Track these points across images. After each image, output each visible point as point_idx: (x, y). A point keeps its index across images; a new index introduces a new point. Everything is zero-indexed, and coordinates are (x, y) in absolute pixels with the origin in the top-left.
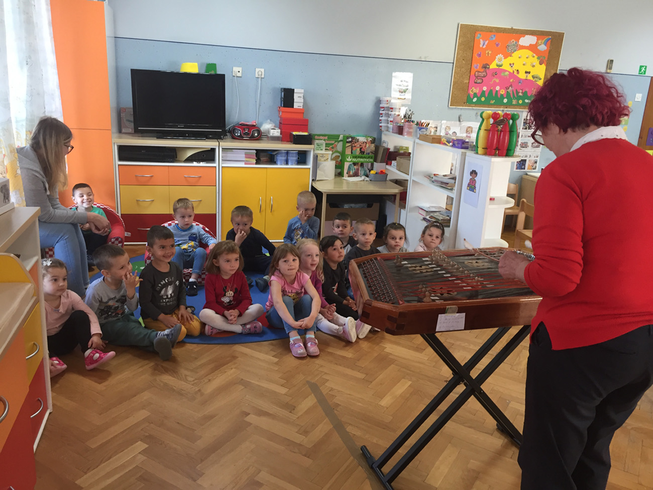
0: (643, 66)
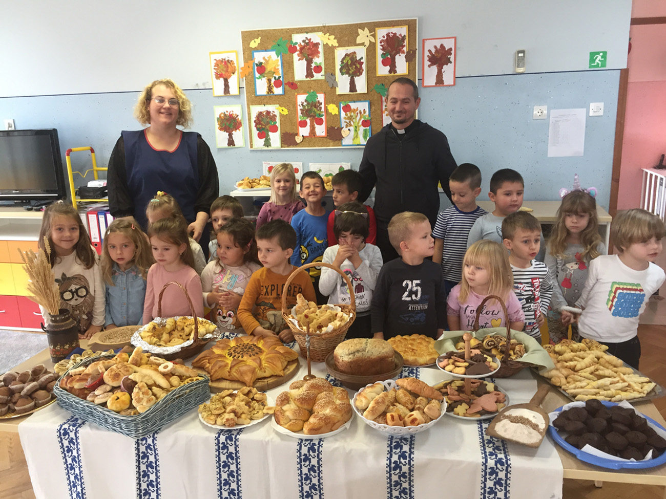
0: (598, 53)
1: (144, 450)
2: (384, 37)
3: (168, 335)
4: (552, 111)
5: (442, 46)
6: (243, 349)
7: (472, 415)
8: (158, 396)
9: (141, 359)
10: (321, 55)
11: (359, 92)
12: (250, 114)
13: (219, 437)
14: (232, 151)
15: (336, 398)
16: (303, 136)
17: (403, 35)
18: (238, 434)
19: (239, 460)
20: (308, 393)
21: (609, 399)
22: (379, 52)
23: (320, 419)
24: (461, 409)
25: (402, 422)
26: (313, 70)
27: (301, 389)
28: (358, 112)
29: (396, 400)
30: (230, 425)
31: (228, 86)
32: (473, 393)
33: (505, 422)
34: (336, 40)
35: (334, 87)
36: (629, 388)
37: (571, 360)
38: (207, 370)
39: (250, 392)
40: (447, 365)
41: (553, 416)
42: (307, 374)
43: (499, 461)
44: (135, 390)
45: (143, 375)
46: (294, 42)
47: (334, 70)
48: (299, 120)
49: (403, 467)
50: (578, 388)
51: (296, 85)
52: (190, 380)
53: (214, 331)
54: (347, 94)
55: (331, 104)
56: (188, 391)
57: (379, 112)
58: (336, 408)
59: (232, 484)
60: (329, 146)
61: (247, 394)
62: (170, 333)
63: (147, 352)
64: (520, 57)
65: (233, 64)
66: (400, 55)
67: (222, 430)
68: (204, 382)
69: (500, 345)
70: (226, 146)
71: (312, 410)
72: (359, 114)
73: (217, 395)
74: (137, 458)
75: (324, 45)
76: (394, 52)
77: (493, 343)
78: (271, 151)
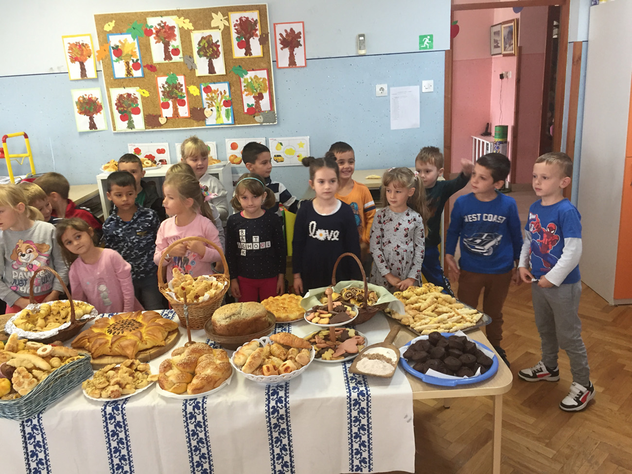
0: (426, 36)
1: (30, 431)
2: (237, 21)
3: (43, 320)
4: (392, 89)
5: (291, 30)
6: (123, 325)
7: (337, 358)
8: (39, 378)
9: (17, 345)
10: (178, 38)
11: (218, 73)
12: (110, 97)
13: (105, 408)
14: (94, 135)
15: (216, 358)
16: (166, 117)
17: (255, 20)
18: (124, 403)
19: (127, 428)
20: (189, 357)
21: (448, 331)
22: (234, 35)
23: (203, 378)
24: (327, 354)
25: (277, 371)
26: (171, 53)
27: (182, 355)
28: (219, 92)
29: (271, 354)
30: (115, 396)
31: (85, 69)
32: (337, 340)
33: (365, 359)
34: (191, 24)
35: (193, 69)
36: (462, 320)
37: (416, 303)
38: (87, 349)
39: (132, 364)
40: (313, 318)
41: (403, 350)
42: (188, 341)
43: (361, 393)
44: (15, 375)
45: (21, 359)
46: (149, 26)
47: (192, 53)
48: (162, 102)
49: (280, 410)
50: (423, 325)
51: (155, 67)
52: (71, 360)
53: (91, 312)
54: (207, 76)
55: (192, 86)
56: (69, 370)
57: (239, 92)
58: (217, 367)
59: (122, 450)
60: (193, 126)
61: (130, 366)
62: (45, 318)
63: (24, 338)
64: (361, 41)
65: (88, 47)
66: (254, 39)
67: (108, 402)
68: (86, 360)
69: (357, 295)
70: (88, 129)
71: (194, 372)
72: (220, 95)
73: (100, 371)
74: (23, 439)
75: (180, 28)
76: (248, 35)
77: (350, 294)
78: (135, 133)
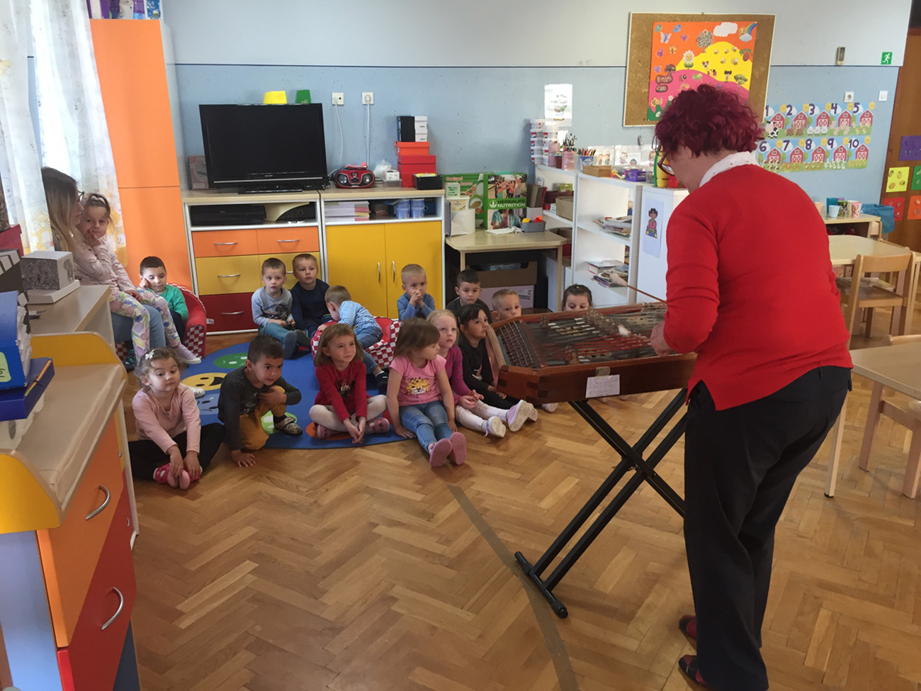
0: (887, 53)
